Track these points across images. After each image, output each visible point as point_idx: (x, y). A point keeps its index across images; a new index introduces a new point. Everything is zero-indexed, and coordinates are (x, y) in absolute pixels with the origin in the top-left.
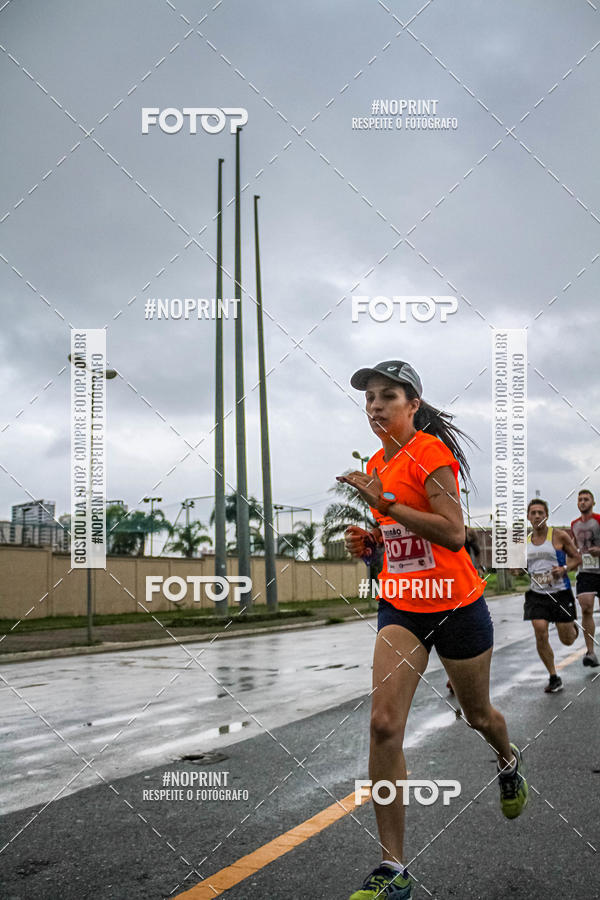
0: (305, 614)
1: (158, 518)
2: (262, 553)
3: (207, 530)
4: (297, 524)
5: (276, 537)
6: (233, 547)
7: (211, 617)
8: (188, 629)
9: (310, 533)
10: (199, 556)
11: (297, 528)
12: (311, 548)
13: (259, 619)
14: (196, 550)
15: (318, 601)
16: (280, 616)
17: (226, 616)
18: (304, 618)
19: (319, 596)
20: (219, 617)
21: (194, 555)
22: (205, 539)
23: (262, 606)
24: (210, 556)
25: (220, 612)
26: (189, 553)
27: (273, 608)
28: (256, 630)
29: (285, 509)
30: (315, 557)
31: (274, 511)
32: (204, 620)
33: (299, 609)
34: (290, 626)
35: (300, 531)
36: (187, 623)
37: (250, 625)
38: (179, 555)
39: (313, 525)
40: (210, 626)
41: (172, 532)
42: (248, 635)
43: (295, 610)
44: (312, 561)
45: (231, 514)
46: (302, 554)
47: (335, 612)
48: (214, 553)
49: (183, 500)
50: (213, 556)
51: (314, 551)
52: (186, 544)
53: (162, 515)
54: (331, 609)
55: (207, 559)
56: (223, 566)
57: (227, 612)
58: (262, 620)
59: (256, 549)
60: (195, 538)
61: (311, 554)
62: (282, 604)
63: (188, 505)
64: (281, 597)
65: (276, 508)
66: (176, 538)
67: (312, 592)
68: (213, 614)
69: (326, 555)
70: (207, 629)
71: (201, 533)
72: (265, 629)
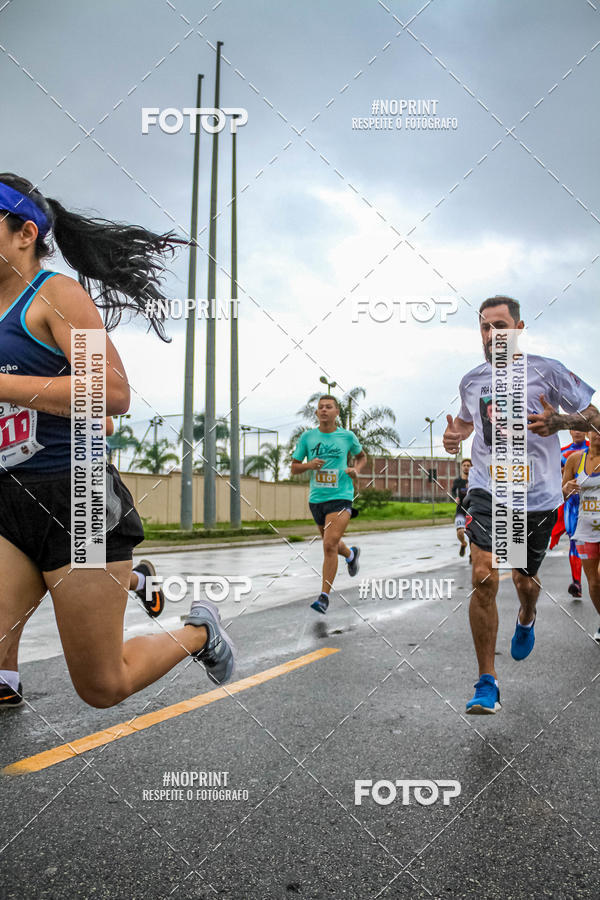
0: (267, 532)
1: (126, 434)
2: (228, 473)
3: (174, 448)
4: (263, 445)
5: (242, 458)
6: (199, 466)
7: (176, 531)
8: (154, 542)
9: (275, 454)
10: (165, 473)
11: (264, 450)
12: (277, 470)
13: (222, 535)
14: (163, 468)
15: (281, 521)
16: (243, 533)
17: (190, 531)
18: (265, 536)
19: (281, 516)
20: (184, 531)
21: (160, 472)
22: (170, 457)
23: (227, 523)
24: (177, 473)
25: (185, 528)
26: (155, 470)
27: (236, 526)
28: (219, 545)
29: (252, 430)
30: (281, 479)
31: (241, 432)
32: (169, 533)
33: (263, 527)
34: (251, 543)
35: (266, 453)
36: (153, 536)
37: (214, 540)
38: (145, 471)
39: (279, 447)
40: (175, 540)
41: (139, 449)
42: (211, 549)
43: (258, 528)
44: (277, 482)
45: (199, 433)
46: (268, 476)
47: (296, 532)
48: (181, 470)
49: (152, 419)
50: (179, 473)
51: (280, 473)
52: (153, 462)
53: (130, 431)
54: (292, 529)
55: (173, 475)
56: (189, 483)
57: (192, 527)
58: (225, 536)
59: (222, 468)
60: (162, 456)
61: (276, 476)
62: (245, 523)
63: (156, 423)
64: (244, 516)
65: (243, 429)
66: (143, 456)
67: (275, 512)
68: (178, 529)
69: (292, 478)
70: (172, 542)
71: (169, 451)
72: (227, 545)
